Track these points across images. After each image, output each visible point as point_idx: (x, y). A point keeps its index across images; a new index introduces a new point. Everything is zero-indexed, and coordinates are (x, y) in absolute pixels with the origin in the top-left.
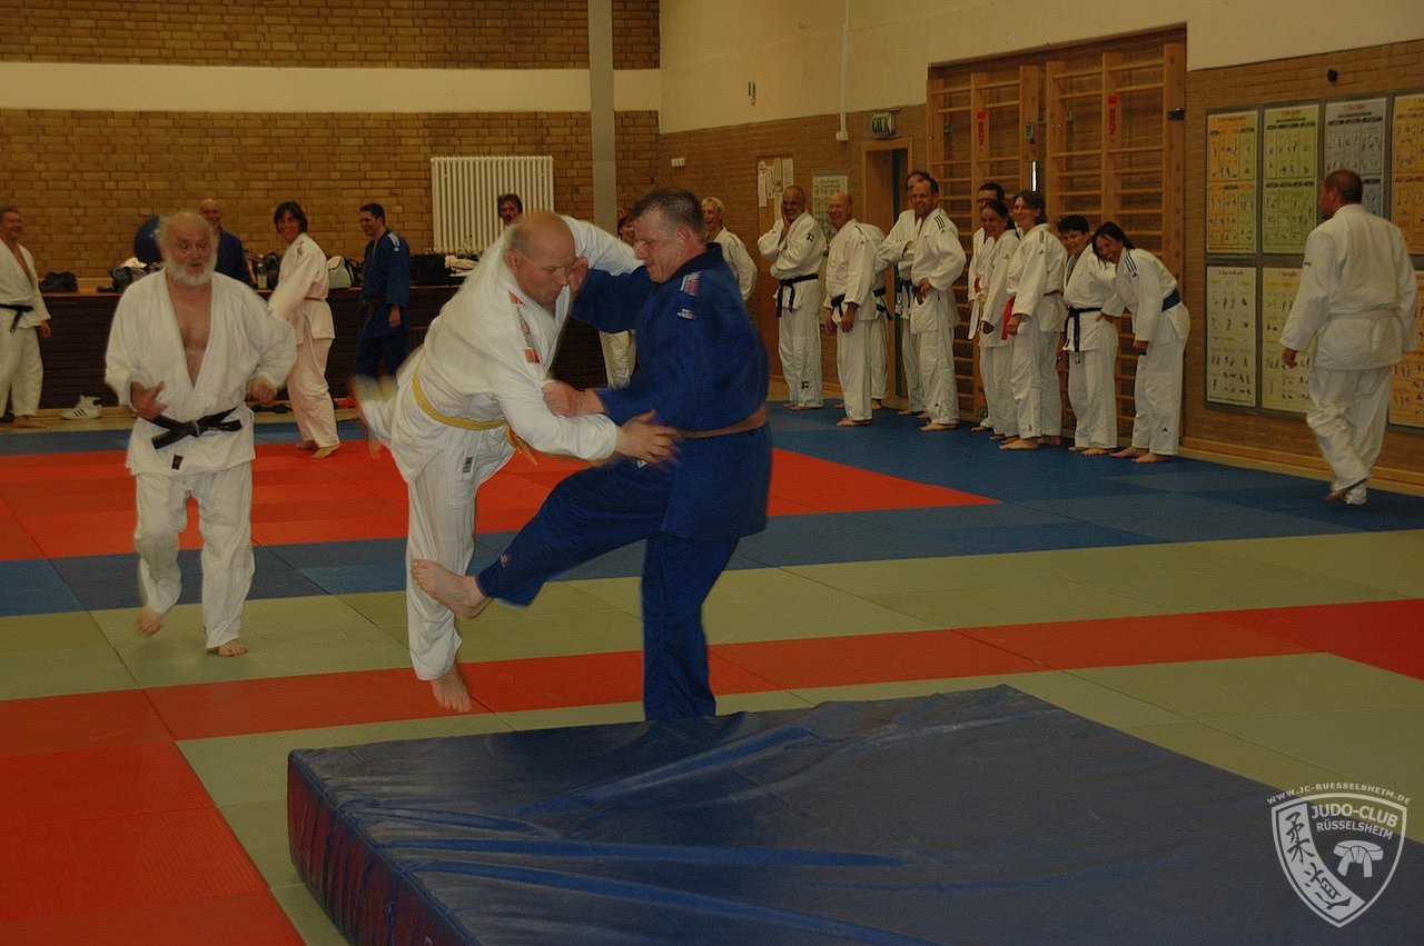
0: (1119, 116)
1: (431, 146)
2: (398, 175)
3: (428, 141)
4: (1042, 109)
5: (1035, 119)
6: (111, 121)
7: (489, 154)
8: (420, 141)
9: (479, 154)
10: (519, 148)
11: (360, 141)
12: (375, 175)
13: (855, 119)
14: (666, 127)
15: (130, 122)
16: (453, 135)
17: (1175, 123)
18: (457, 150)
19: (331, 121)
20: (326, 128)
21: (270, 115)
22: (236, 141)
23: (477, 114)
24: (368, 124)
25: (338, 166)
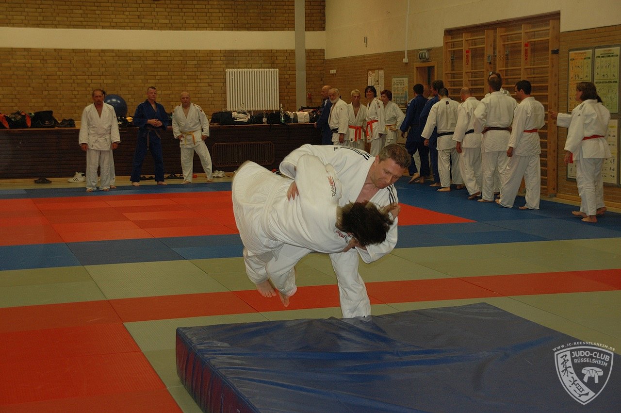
0: (529, 52)
1: (226, 64)
2: (211, 77)
3: (225, 62)
4: (495, 49)
5: (492, 54)
6: (89, 54)
7: (251, 68)
9: (246, 68)
10: (263, 65)
11: (195, 62)
12: (202, 77)
13: (410, 53)
14: (328, 56)
15: (97, 54)
16: (236, 60)
17: (554, 55)
18: (237, 66)
19: (184, 54)
20: (181, 57)
21: (157, 51)
22: (143, 62)
23: (246, 50)
24: (199, 55)
25: (186, 73)
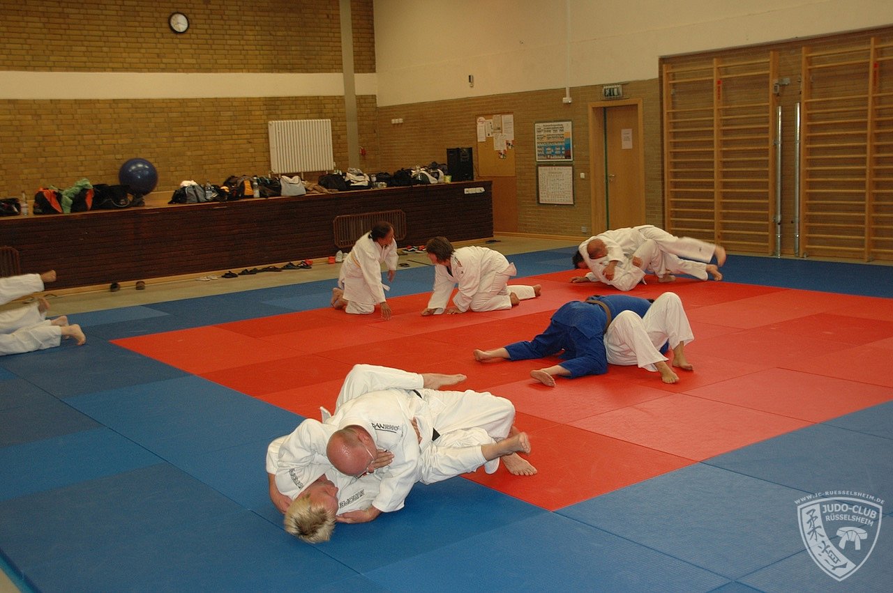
1: (268, 115)
2: (251, 131)
3: (266, 112)
6: (98, 105)
7: (296, 119)
8: (261, 113)
10: (310, 115)
11: (230, 113)
12: (240, 132)
14: (380, 104)
15: (108, 106)
16: (278, 109)
18: (281, 117)
19: (215, 102)
20: (213, 106)
21: (183, 99)
22: (166, 114)
23: (289, 97)
24: (235, 104)
25: (220, 128)
